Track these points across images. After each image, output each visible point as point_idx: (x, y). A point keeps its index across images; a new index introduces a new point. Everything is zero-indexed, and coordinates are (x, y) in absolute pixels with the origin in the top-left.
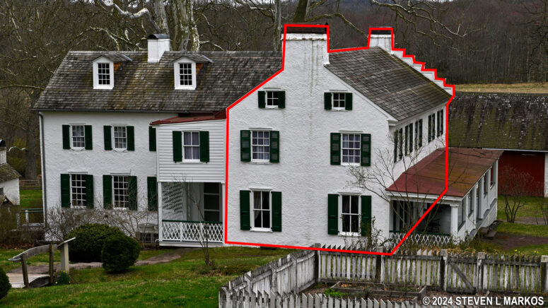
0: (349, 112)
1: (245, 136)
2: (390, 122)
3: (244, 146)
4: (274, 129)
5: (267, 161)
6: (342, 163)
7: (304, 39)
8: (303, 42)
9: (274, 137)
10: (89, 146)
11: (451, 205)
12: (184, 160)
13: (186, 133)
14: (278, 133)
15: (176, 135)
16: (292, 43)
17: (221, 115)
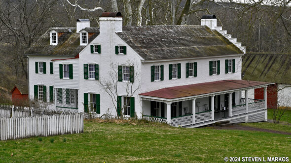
0: (125, 55)
1: (86, 67)
2: (141, 60)
3: (85, 71)
4: (97, 64)
5: (94, 79)
6: (123, 81)
7: (107, 20)
8: (107, 22)
9: (96, 67)
10: (45, 72)
11: (167, 103)
12: (64, 78)
13: (65, 65)
14: (98, 65)
15: (61, 66)
16: (103, 22)
17: (77, 57)
